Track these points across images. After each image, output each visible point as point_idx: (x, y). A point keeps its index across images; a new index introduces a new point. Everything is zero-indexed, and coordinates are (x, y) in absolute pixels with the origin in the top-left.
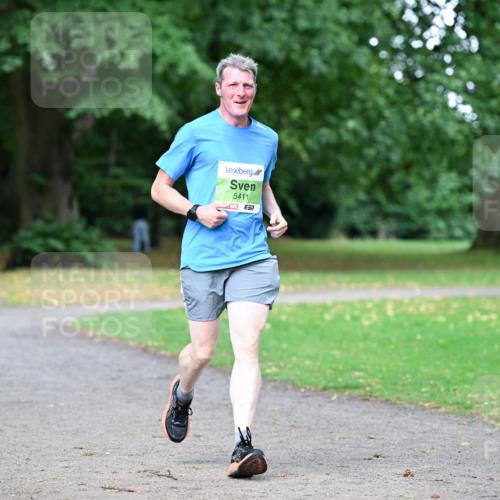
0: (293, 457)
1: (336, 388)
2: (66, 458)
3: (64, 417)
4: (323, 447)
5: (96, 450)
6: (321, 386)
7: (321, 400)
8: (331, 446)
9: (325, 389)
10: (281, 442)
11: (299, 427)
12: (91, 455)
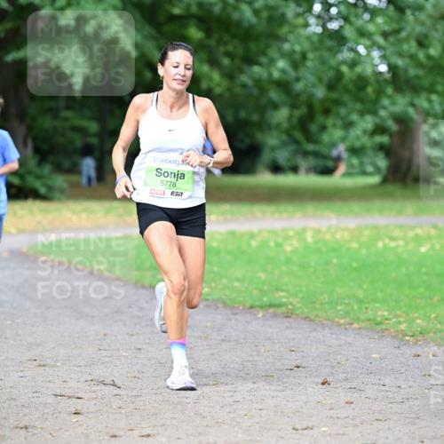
0: (224, 368)
1: (262, 307)
2: (22, 369)
3: (20, 332)
4: (251, 359)
5: (49, 361)
6: (248, 305)
7: (248, 317)
8: (256, 358)
9: (252, 307)
10: (213, 354)
11: (229, 341)
12: (44, 366)
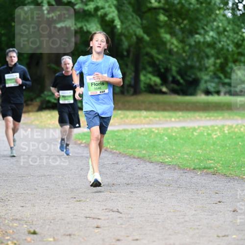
0: (178, 203)
1: (200, 169)
2: (67, 203)
3: (67, 182)
4: (194, 197)
5: (82, 199)
6: (192, 168)
7: (193, 175)
8: (197, 197)
9: (194, 169)
10: (173, 195)
11: (182, 188)
12: (80, 201)
